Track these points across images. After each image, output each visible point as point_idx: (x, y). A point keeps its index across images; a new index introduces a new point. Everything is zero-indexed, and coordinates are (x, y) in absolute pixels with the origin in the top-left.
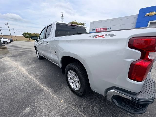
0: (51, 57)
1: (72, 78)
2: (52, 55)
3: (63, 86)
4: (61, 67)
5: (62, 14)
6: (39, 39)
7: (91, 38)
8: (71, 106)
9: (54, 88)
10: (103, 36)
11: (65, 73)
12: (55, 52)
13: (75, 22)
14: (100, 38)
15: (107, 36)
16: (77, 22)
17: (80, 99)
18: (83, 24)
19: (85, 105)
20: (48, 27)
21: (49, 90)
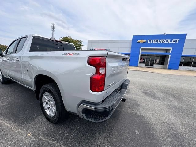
0: (22, 77)
1: (48, 102)
2: (23, 76)
3: (35, 116)
4: (35, 90)
5: (52, 25)
6: (6, 53)
7: (64, 55)
8: (41, 137)
9: (20, 121)
10: (72, 54)
11: (40, 96)
12: (28, 71)
13: (70, 38)
14: (70, 56)
15: (75, 54)
16: (73, 39)
17: (57, 127)
18: (79, 42)
19: (62, 132)
20: (21, 38)
21: (10, 124)
